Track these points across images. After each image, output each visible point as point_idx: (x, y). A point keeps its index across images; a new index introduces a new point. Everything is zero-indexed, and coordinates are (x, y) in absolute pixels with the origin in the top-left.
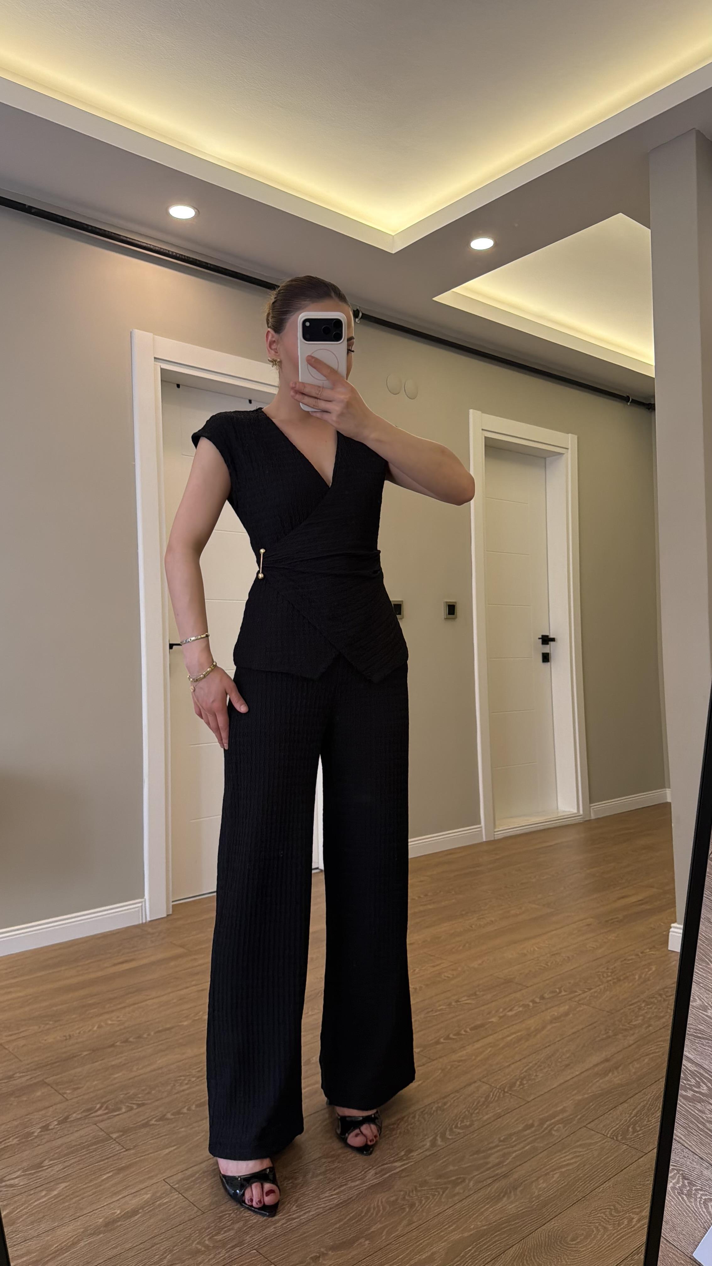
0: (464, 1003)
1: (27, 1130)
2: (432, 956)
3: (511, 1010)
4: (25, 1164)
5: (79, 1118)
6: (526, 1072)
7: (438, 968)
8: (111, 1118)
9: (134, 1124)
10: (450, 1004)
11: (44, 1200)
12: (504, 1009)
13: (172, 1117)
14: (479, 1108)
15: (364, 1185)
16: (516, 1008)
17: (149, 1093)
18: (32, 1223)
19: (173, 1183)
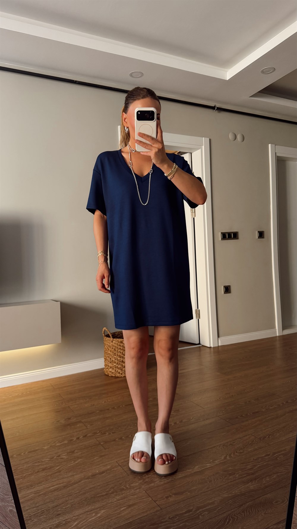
0: (252, 403)
1: (72, 438)
2: (243, 382)
3: (272, 407)
4: (68, 451)
5: (91, 436)
6: (272, 432)
7: (244, 387)
8: (101, 437)
9: (110, 440)
10: (246, 403)
11: (72, 464)
12: (269, 406)
14: (248, 445)
15: (193, 471)
16: (274, 406)
17: (117, 428)
19: (119, 463)
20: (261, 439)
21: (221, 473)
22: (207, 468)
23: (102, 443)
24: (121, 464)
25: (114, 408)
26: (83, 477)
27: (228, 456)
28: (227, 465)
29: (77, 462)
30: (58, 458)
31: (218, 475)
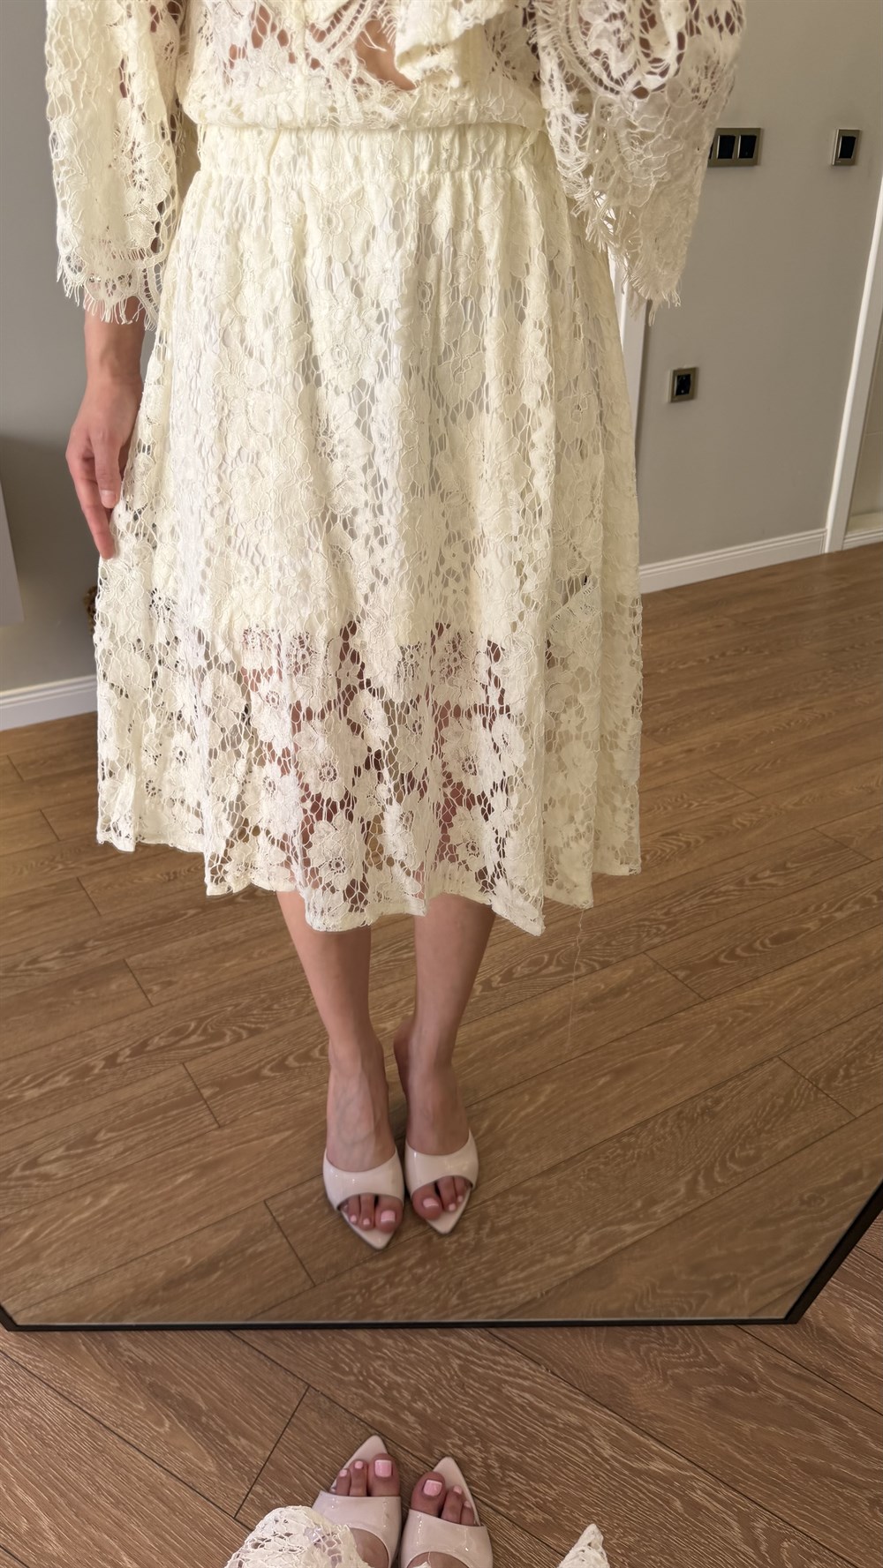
0: (764, 884)
1: (86, 1060)
2: (721, 778)
3: (840, 909)
4: (72, 1134)
5: (164, 1047)
6: (856, 1048)
7: (728, 804)
8: (205, 1054)
9: (238, 1072)
10: (741, 883)
11: (86, 1215)
12: (830, 906)
13: (296, 1064)
14: (774, 1119)
15: (569, 1267)
16: (849, 905)
17: (269, 1008)
18: (62, 1262)
19: (277, 1210)
20: (820, 1086)
21: (684, 1277)
22: (627, 1248)
23: (207, 1092)
26: (132, 1290)
27: (700, 1179)
28: (701, 1233)
29: (105, 1202)
30: (27, 1173)
31: (670, 1292)
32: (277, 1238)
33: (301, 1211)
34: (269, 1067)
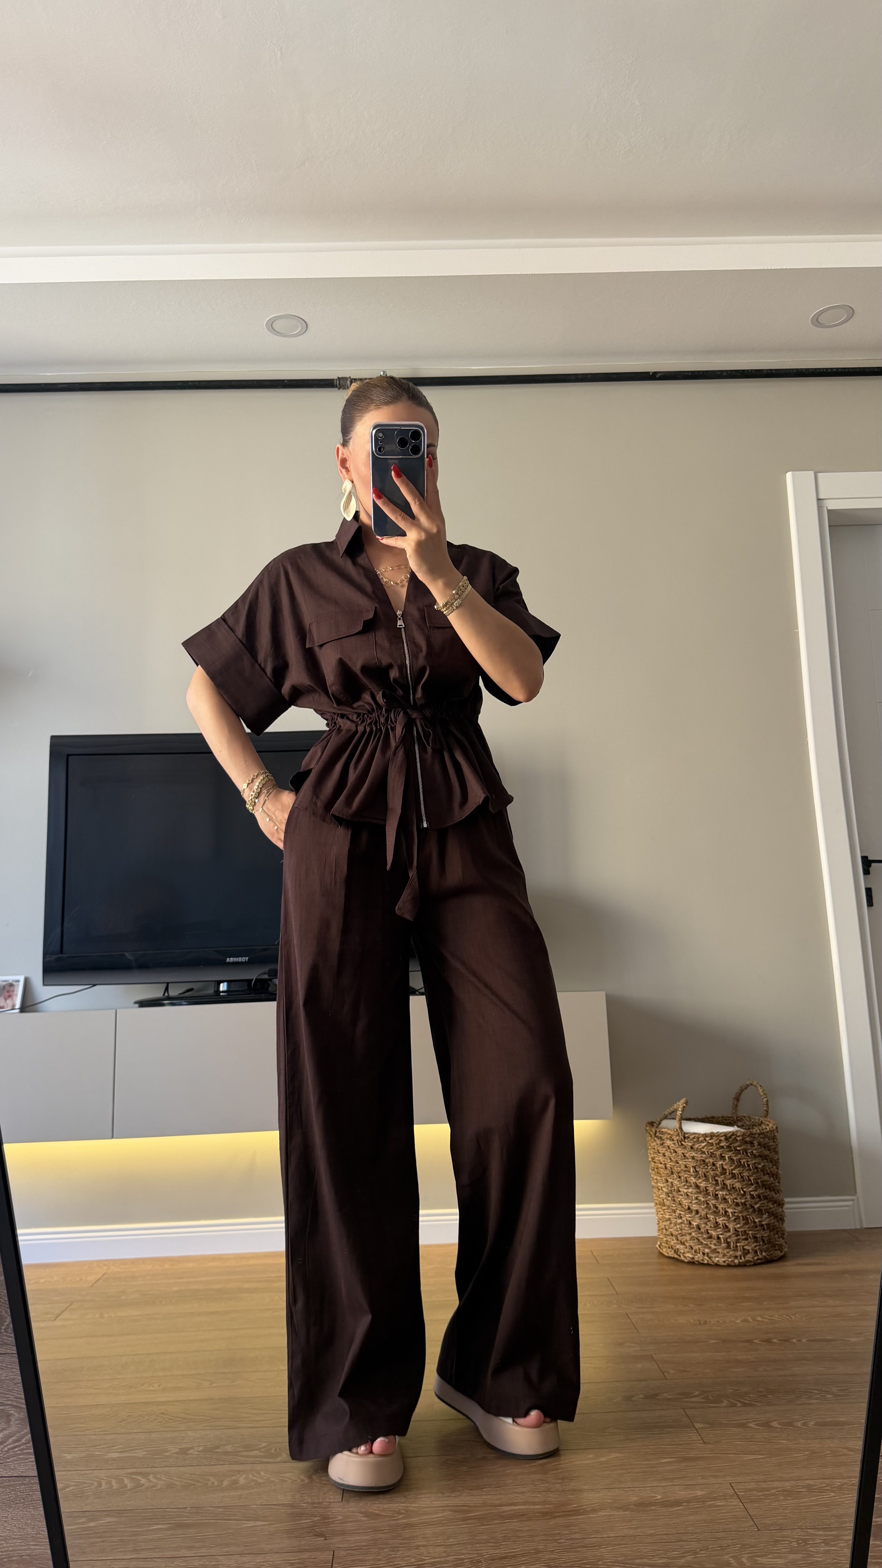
8: (703, 1408)
19: (739, 1489)
23: (698, 1425)
24: (743, 1493)
25: (768, 1341)
26: (610, 1501)
29: (604, 1459)
32: (735, 1502)
33: (760, 1494)
34: (755, 1423)
